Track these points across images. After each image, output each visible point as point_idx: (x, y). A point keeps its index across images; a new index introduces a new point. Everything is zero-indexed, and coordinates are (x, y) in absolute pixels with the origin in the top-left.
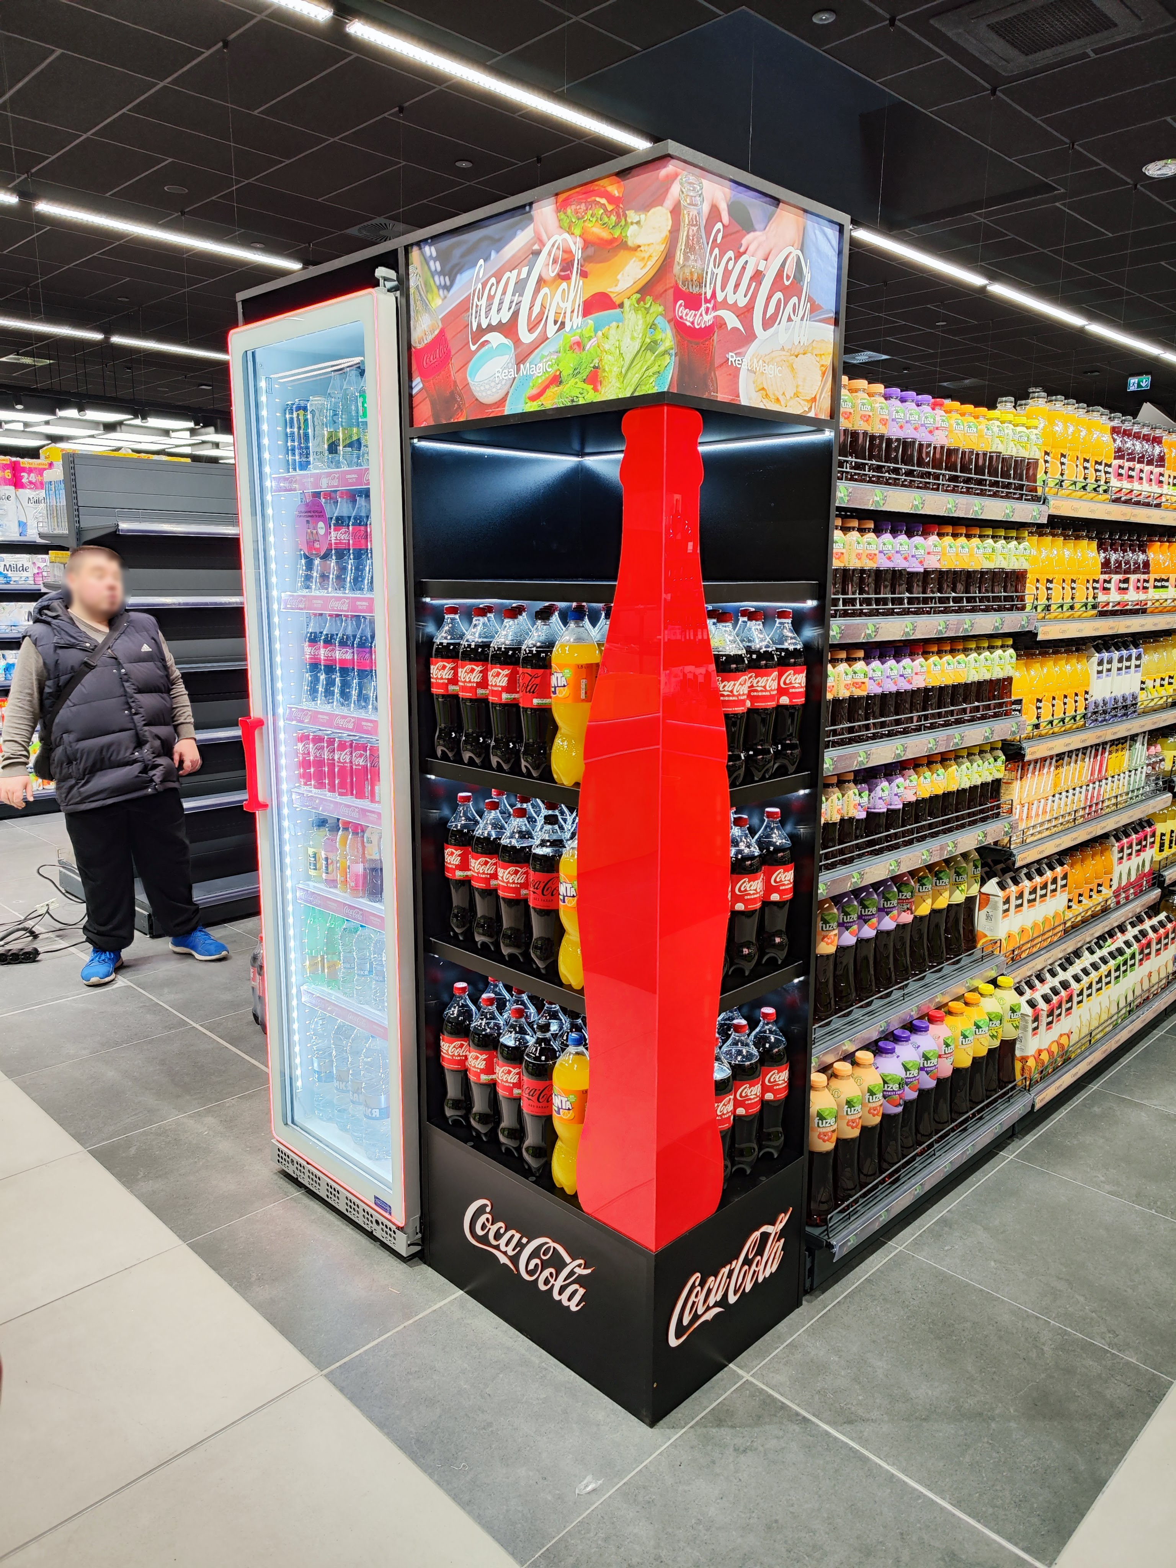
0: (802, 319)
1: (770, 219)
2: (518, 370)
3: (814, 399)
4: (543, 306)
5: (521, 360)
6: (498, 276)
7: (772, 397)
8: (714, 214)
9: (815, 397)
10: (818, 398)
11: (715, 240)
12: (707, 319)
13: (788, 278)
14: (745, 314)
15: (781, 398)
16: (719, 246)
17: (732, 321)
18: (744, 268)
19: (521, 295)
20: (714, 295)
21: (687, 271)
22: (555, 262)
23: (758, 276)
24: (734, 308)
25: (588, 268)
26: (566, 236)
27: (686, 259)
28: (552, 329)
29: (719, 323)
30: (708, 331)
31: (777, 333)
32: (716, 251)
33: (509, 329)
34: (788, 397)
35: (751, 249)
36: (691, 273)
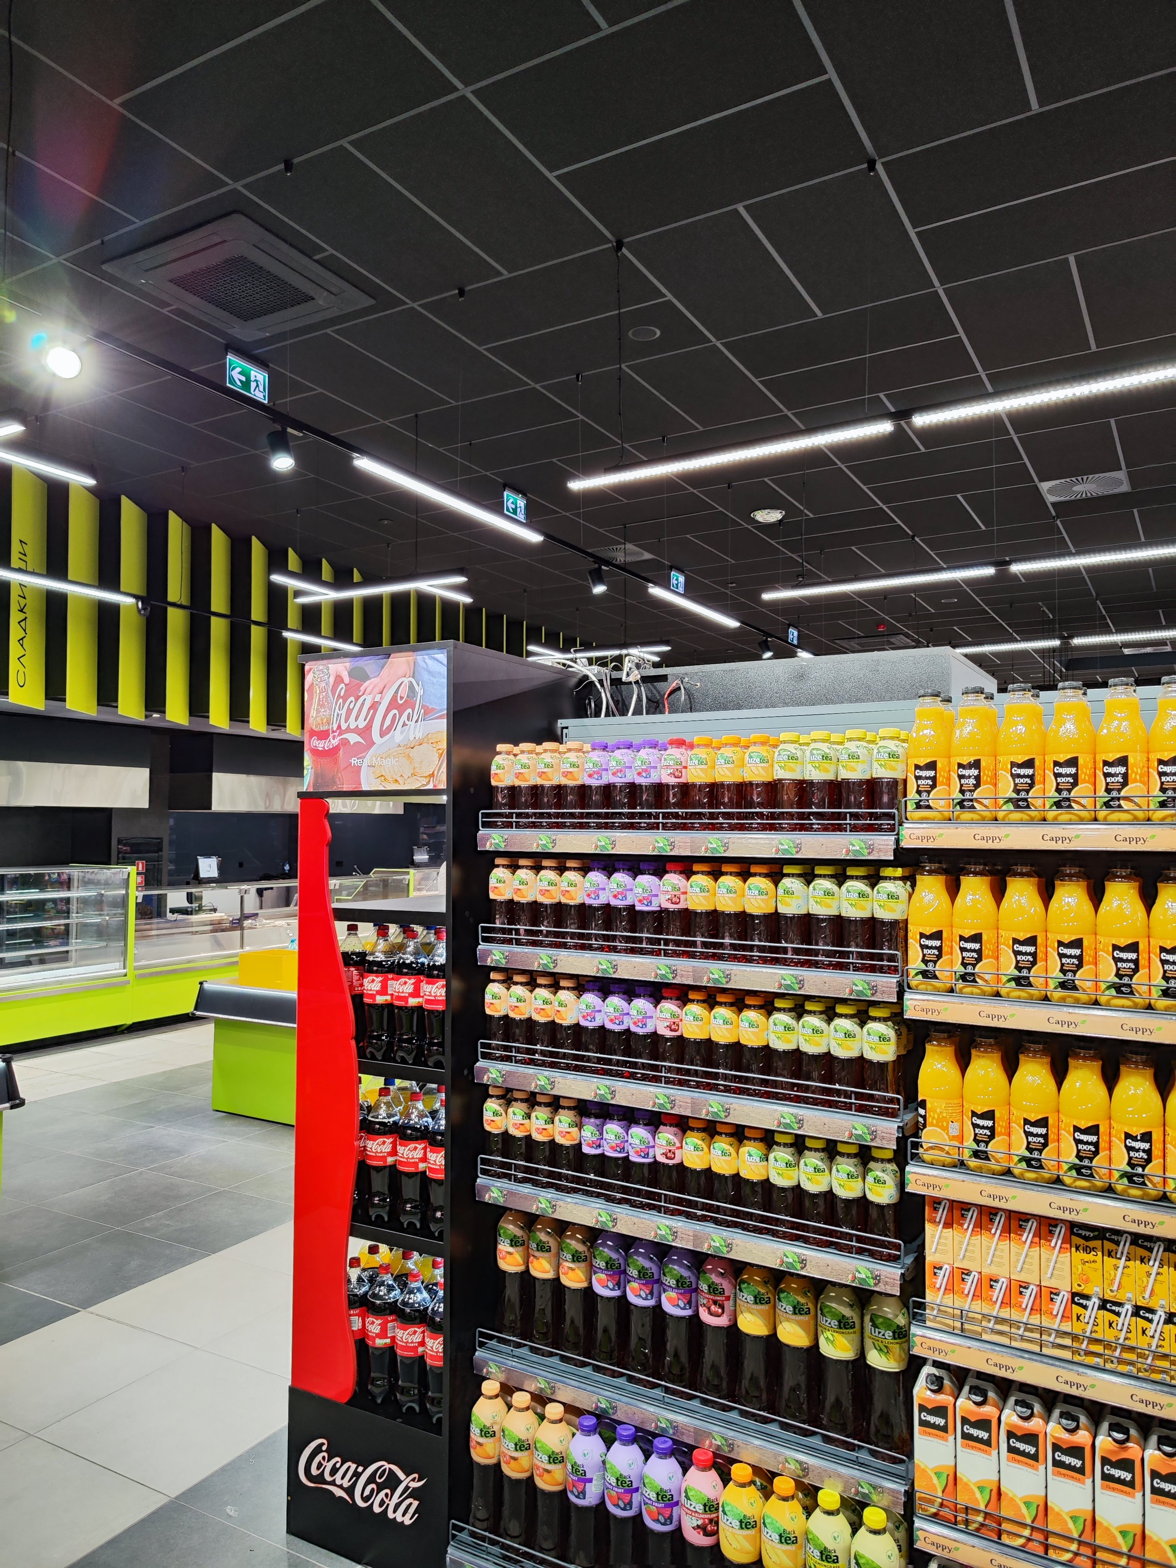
0: (416, 722)
1: (382, 668)
3: (432, 775)
7: (390, 779)
8: (339, 679)
9: (433, 773)
10: (436, 773)
11: (339, 695)
12: (335, 742)
13: (402, 698)
14: (366, 732)
15: (399, 779)
16: (342, 697)
17: (353, 738)
18: (363, 704)
20: (339, 727)
21: (319, 719)
23: (374, 706)
24: (356, 731)
27: (318, 711)
29: (345, 742)
30: (336, 749)
31: (393, 736)
32: (341, 701)
34: (406, 777)
35: (368, 691)
36: (322, 720)
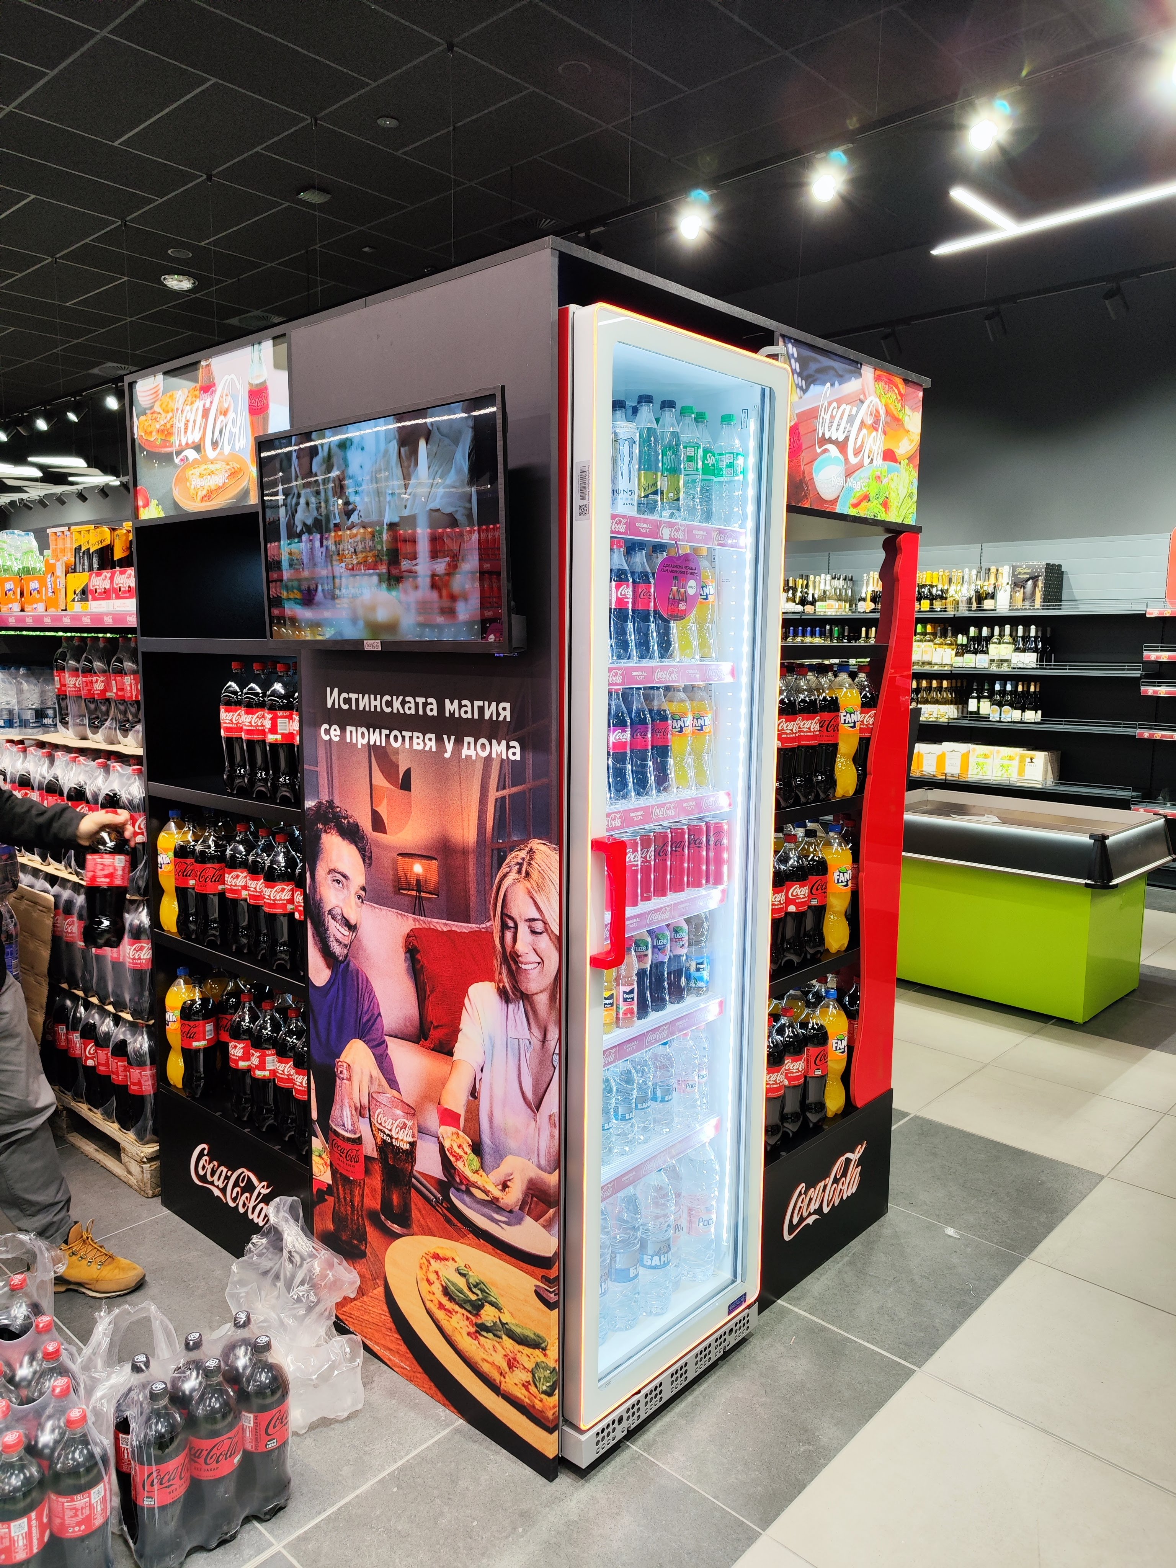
2: (846, 482)
4: (863, 442)
5: (849, 474)
6: (839, 402)
19: (851, 426)
22: (871, 414)
25: (887, 429)
26: (877, 400)
28: (866, 461)
33: (842, 446)
